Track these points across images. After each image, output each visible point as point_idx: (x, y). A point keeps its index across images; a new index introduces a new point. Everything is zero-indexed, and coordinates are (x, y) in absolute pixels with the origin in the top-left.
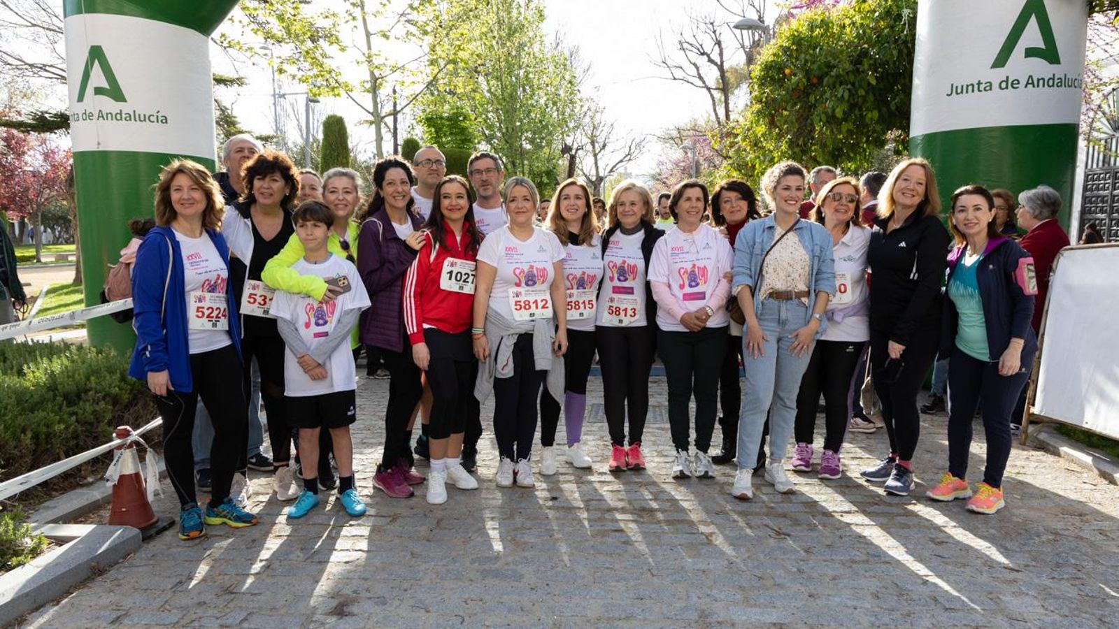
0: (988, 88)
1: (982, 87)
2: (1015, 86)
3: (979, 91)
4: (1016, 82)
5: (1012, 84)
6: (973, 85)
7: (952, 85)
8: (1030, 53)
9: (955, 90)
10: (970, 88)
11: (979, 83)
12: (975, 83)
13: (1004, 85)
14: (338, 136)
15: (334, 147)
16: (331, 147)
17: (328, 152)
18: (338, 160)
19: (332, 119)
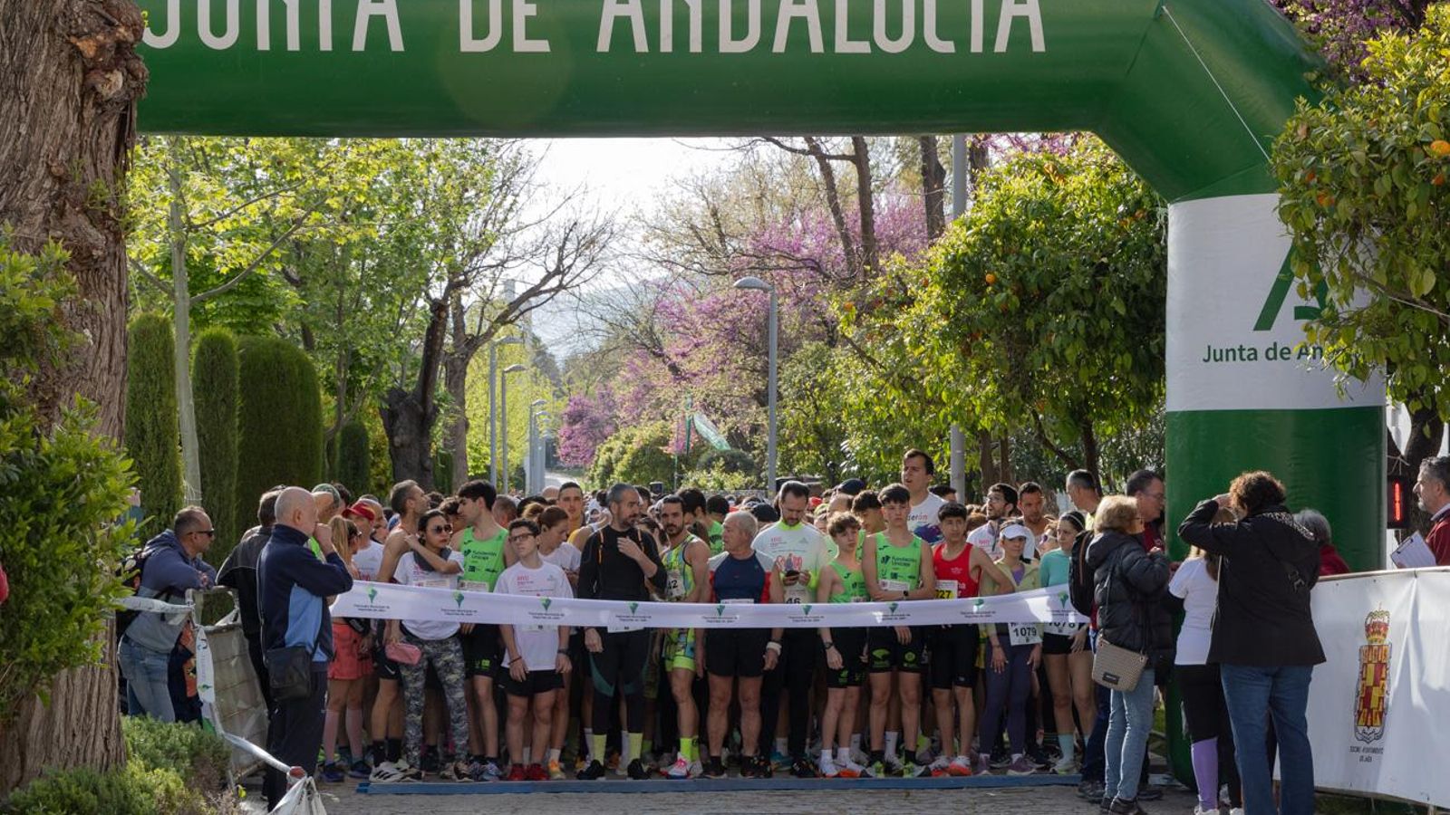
0: (1252, 357)
1: (1245, 354)
2: (1286, 356)
3: (1242, 359)
4: (1286, 351)
5: (1282, 354)
6: (1233, 350)
7: (1209, 347)
8: (1301, 313)
9: (1214, 356)
10: (1231, 354)
11: (1241, 349)
12: (1236, 347)
13: (1271, 354)
14: (160, 355)
15: (153, 377)
16: (148, 375)
17: (141, 385)
18: (160, 400)
19: (153, 323)
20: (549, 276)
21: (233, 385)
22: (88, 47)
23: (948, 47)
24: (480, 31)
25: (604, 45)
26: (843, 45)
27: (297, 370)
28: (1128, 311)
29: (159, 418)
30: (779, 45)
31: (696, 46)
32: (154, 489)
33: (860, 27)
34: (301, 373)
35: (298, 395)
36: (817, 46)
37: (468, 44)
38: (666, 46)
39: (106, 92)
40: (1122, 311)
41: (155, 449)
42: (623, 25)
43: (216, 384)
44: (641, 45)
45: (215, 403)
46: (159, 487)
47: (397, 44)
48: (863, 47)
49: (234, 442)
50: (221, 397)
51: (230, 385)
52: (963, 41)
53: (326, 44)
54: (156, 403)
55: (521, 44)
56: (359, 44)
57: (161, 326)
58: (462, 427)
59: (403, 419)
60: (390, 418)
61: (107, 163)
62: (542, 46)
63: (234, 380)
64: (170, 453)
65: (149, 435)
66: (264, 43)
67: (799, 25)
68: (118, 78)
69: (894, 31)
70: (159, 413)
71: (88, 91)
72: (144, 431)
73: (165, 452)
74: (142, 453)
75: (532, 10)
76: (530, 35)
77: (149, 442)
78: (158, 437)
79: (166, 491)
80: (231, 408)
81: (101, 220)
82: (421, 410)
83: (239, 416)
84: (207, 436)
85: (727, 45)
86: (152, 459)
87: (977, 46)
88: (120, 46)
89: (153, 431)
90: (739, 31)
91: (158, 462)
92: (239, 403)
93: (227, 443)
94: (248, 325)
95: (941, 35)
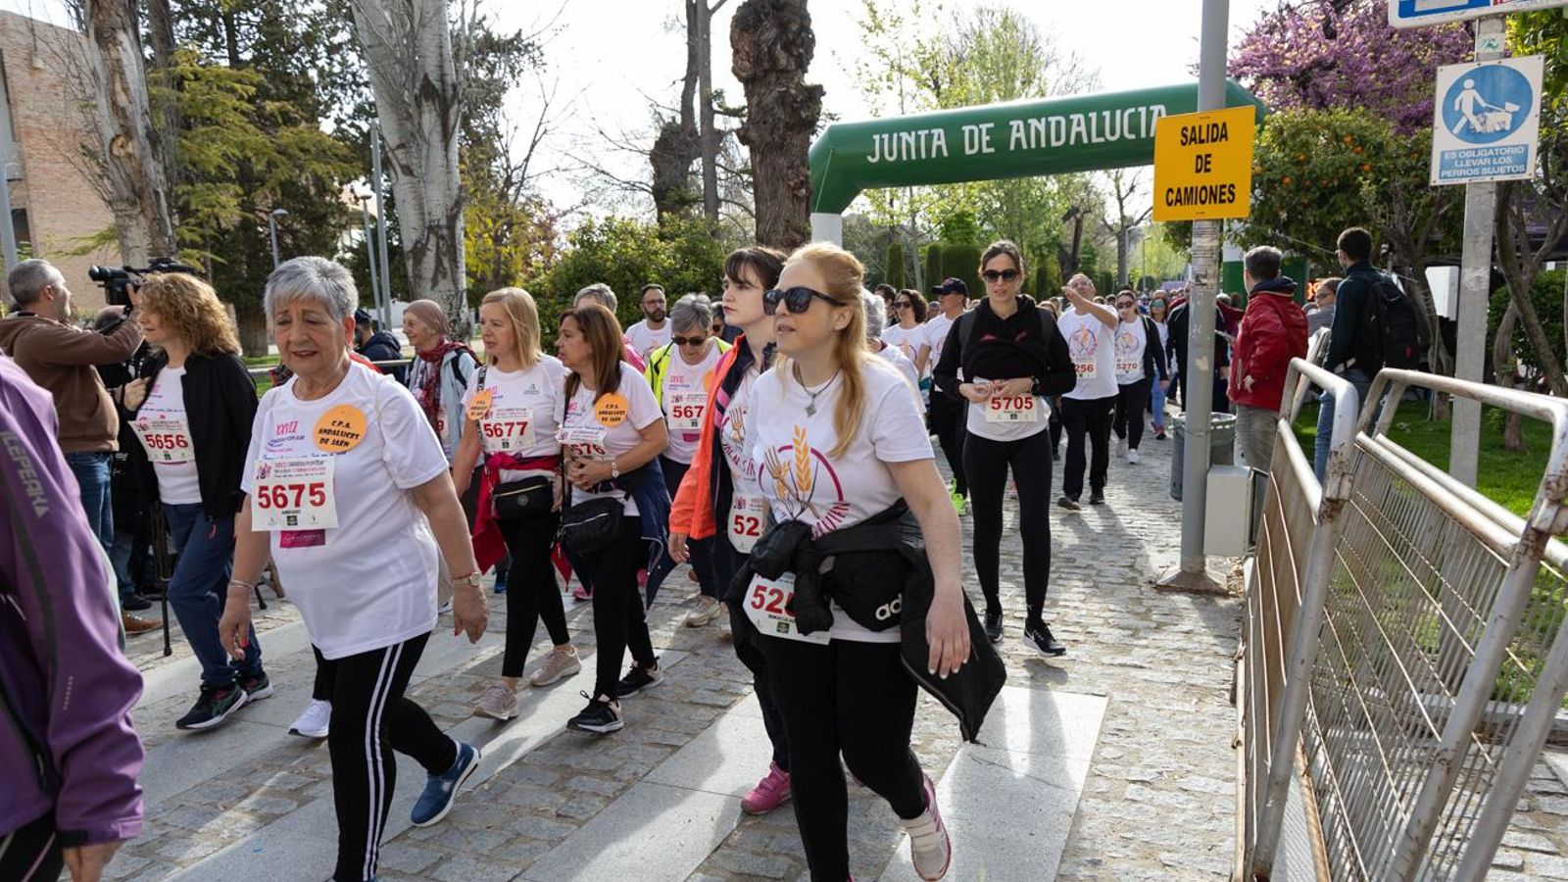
21: (941, 262)
22: (792, 184)
23: (1133, 137)
24: (972, 147)
25: (1012, 147)
26: (1095, 140)
30: (1072, 142)
31: (1043, 145)
33: (1101, 133)
36: (1085, 141)
37: (968, 152)
38: (1033, 146)
39: (800, 195)
42: (1018, 140)
44: (1025, 146)
45: (936, 262)
47: (945, 154)
48: (1102, 140)
52: (1138, 134)
53: (923, 156)
55: (985, 150)
56: (934, 155)
58: (1125, 263)
59: (1066, 264)
60: (1062, 264)
61: (803, 214)
62: (992, 150)
63: (940, 260)
66: (905, 158)
67: (1079, 134)
68: (804, 191)
69: (1113, 133)
71: (794, 196)
75: (988, 138)
76: (988, 146)
81: (798, 232)
82: (1072, 260)
85: (1054, 144)
87: (1143, 135)
88: (802, 182)
90: (1058, 138)
92: (942, 268)
95: (1130, 132)
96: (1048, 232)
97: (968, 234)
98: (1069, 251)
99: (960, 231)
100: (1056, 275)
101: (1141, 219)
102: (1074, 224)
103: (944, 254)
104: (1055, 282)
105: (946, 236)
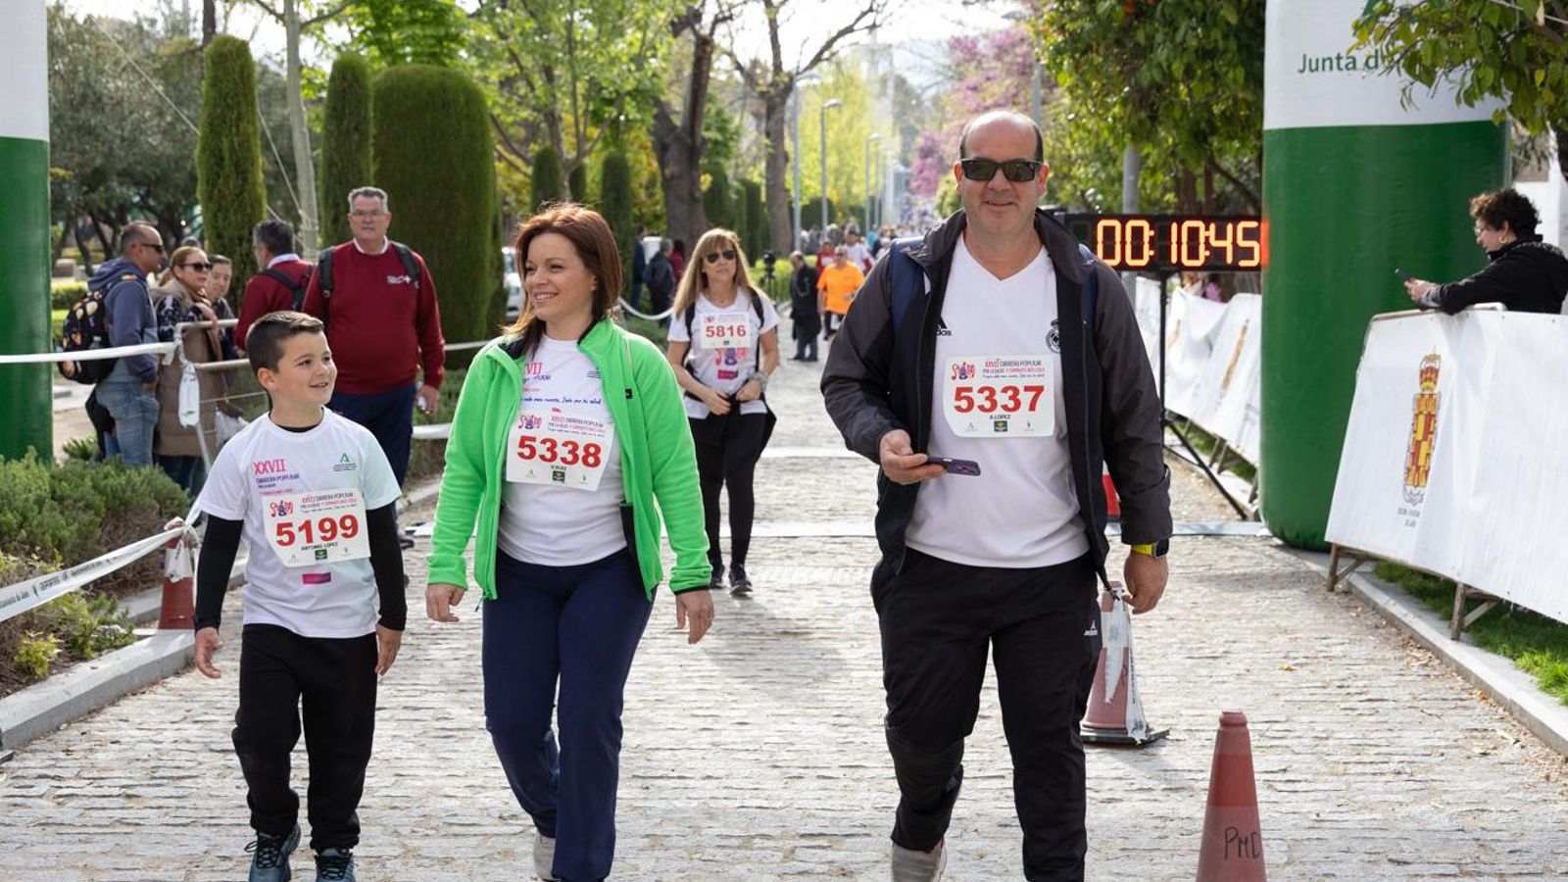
0: (1351, 66)
1: (1343, 63)
3: (1339, 69)
6: (1330, 59)
7: (1305, 57)
9: (1310, 66)
10: (1327, 63)
11: (1339, 58)
12: (1334, 56)
13: (1372, 62)
14: (238, 80)
15: (230, 101)
16: (225, 100)
17: (219, 110)
18: (238, 126)
19: (229, 46)
20: (864, 14)
21: (366, 113)
27: (462, 99)
28: (1241, 20)
29: (236, 144)
32: (233, 218)
34: (468, 102)
35: (464, 123)
40: (1233, 20)
41: (233, 176)
43: (347, 111)
45: (348, 131)
46: (239, 217)
49: (368, 170)
50: (353, 125)
51: (363, 112)
54: (234, 129)
57: (238, 49)
58: (781, 160)
59: (673, 152)
60: (661, 149)
63: (366, 108)
64: (250, 181)
65: (227, 162)
70: (235, 139)
72: (222, 159)
73: (245, 180)
74: (221, 181)
77: (227, 169)
78: (237, 165)
79: (246, 219)
80: (364, 136)
82: (689, 140)
83: (374, 144)
84: (340, 165)
86: (231, 187)
89: (231, 156)
91: (238, 191)
92: (372, 130)
93: (360, 172)
94: (434, 55)
96: (639, 60)
97: (439, 40)
98: (677, 121)
99: (418, 30)
100: (644, 177)
101: (817, 59)
102: (691, 49)
103: (378, 92)
104: (642, 194)
105: (378, 43)
